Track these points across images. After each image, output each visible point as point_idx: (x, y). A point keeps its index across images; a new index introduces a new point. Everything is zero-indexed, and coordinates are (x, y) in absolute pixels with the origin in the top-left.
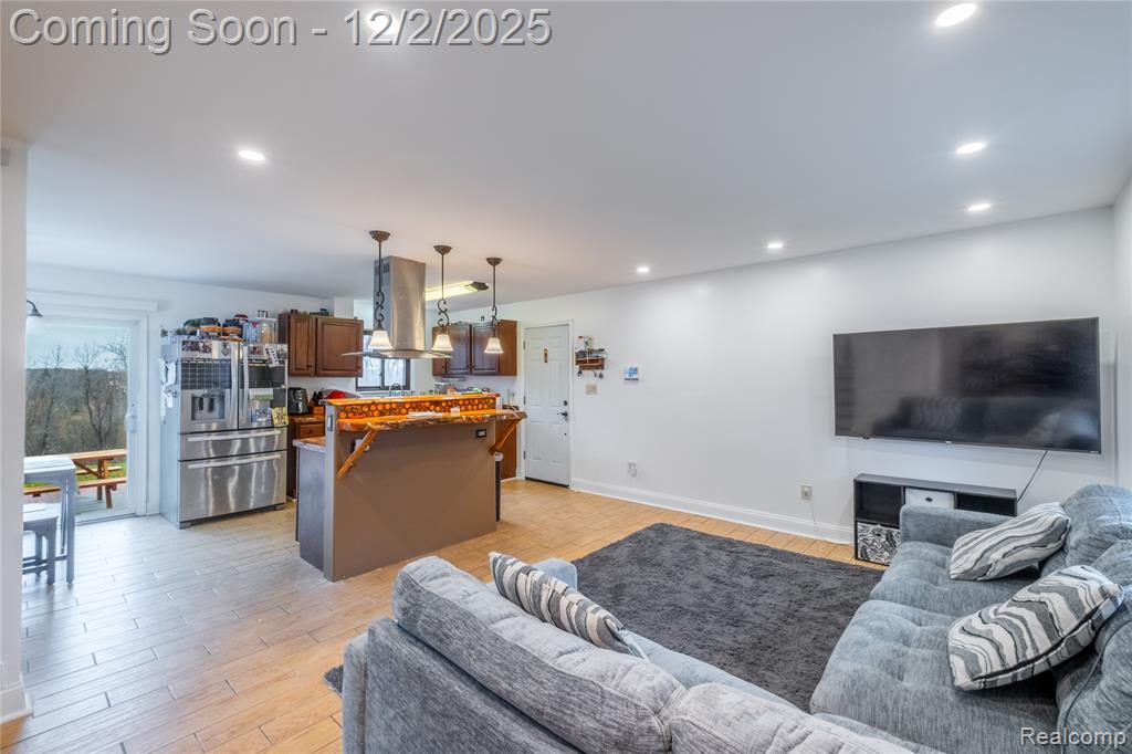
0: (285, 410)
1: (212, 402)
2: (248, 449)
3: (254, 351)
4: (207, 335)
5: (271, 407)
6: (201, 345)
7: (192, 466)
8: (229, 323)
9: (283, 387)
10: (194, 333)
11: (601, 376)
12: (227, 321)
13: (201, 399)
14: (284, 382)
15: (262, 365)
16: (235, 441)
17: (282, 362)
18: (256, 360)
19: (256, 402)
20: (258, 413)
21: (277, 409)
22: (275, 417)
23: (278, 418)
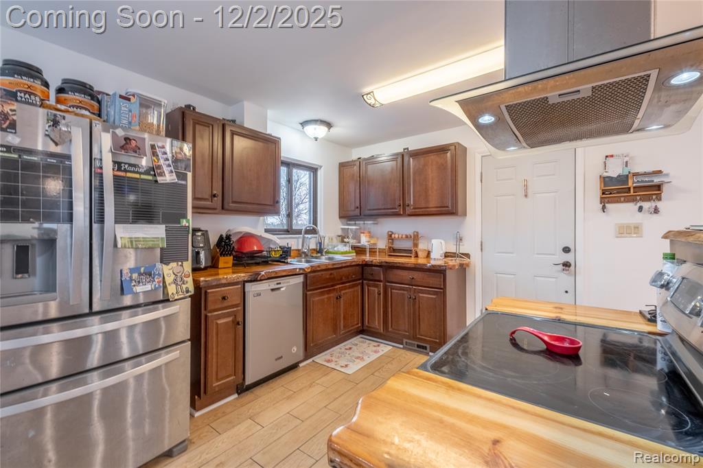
0: (188, 266)
3: (125, 145)
5: (161, 262)
9: (184, 222)
11: (656, 211)
12: (65, 81)
14: (185, 216)
15: (143, 177)
16: (94, 338)
17: (182, 176)
18: (130, 165)
19: (131, 254)
20: (135, 276)
21: (173, 265)
22: (169, 280)
23: (175, 281)
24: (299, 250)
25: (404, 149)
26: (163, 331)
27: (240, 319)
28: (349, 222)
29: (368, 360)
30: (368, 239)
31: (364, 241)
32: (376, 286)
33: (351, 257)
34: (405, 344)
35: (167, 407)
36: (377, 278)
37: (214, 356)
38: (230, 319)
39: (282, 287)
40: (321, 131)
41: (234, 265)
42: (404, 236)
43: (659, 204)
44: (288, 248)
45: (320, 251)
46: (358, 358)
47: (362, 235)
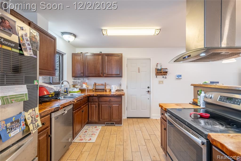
0: (37, 110)
11: (166, 78)
14: (36, 78)
15: (13, 50)
17: (35, 54)
20: (9, 125)
22: (29, 121)
25: (100, 52)
28: (75, 79)
29: (97, 134)
30: (86, 86)
31: (84, 86)
32: (94, 104)
34: (106, 124)
36: (95, 101)
42: (101, 84)
43: (166, 76)
46: (92, 134)
47: (84, 84)
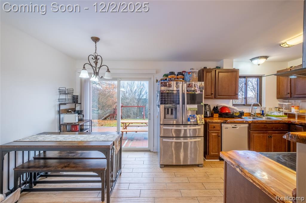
0: (203, 116)
1: (172, 110)
2: (187, 134)
3: (189, 86)
4: (171, 80)
5: (196, 114)
6: (168, 84)
7: (165, 140)
8: (180, 73)
9: (202, 104)
10: (166, 80)
12: (178, 73)
13: (168, 109)
14: (202, 102)
15: (192, 93)
16: (182, 130)
17: (201, 91)
18: (190, 90)
19: (190, 112)
20: (191, 117)
21: (199, 115)
22: (198, 119)
23: (199, 120)
24: (250, 113)
26: (197, 132)
27: (220, 135)
28: (284, 101)
30: (296, 110)
31: (294, 111)
33: (286, 119)
35: (198, 153)
37: (211, 144)
38: (217, 134)
39: (237, 127)
40: (262, 61)
41: (219, 117)
44: (242, 112)
45: (263, 114)
47: (293, 108)
